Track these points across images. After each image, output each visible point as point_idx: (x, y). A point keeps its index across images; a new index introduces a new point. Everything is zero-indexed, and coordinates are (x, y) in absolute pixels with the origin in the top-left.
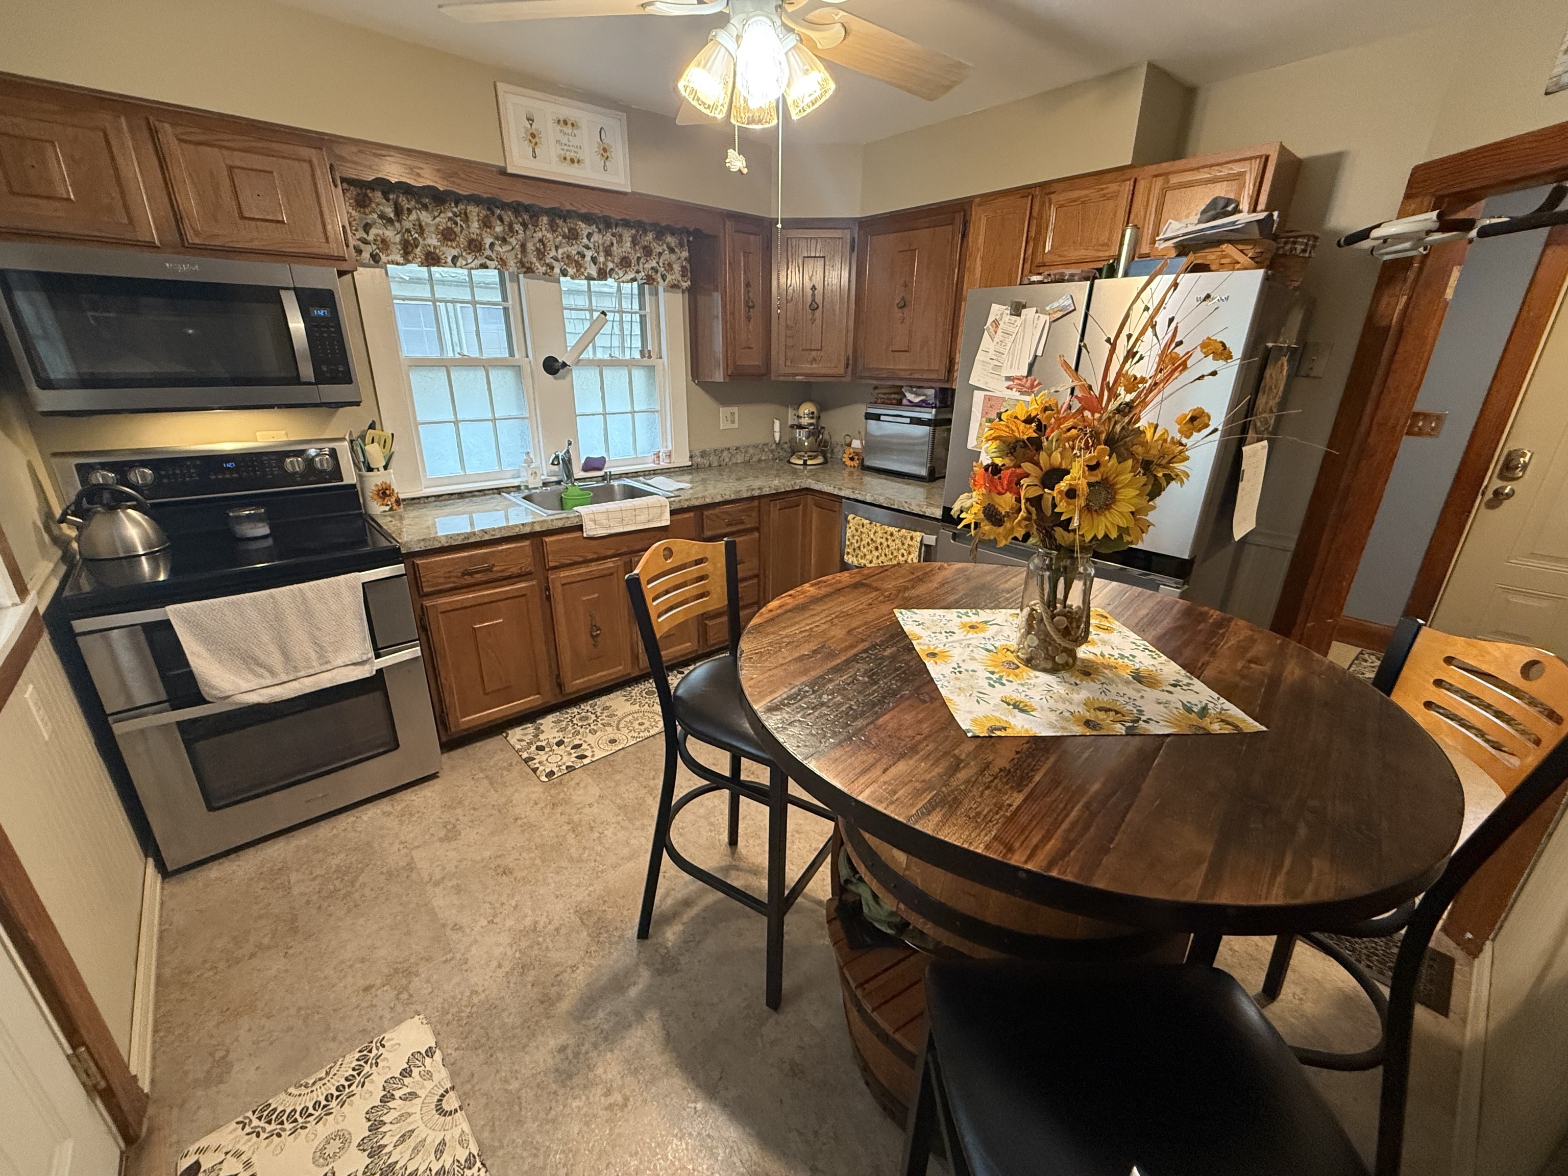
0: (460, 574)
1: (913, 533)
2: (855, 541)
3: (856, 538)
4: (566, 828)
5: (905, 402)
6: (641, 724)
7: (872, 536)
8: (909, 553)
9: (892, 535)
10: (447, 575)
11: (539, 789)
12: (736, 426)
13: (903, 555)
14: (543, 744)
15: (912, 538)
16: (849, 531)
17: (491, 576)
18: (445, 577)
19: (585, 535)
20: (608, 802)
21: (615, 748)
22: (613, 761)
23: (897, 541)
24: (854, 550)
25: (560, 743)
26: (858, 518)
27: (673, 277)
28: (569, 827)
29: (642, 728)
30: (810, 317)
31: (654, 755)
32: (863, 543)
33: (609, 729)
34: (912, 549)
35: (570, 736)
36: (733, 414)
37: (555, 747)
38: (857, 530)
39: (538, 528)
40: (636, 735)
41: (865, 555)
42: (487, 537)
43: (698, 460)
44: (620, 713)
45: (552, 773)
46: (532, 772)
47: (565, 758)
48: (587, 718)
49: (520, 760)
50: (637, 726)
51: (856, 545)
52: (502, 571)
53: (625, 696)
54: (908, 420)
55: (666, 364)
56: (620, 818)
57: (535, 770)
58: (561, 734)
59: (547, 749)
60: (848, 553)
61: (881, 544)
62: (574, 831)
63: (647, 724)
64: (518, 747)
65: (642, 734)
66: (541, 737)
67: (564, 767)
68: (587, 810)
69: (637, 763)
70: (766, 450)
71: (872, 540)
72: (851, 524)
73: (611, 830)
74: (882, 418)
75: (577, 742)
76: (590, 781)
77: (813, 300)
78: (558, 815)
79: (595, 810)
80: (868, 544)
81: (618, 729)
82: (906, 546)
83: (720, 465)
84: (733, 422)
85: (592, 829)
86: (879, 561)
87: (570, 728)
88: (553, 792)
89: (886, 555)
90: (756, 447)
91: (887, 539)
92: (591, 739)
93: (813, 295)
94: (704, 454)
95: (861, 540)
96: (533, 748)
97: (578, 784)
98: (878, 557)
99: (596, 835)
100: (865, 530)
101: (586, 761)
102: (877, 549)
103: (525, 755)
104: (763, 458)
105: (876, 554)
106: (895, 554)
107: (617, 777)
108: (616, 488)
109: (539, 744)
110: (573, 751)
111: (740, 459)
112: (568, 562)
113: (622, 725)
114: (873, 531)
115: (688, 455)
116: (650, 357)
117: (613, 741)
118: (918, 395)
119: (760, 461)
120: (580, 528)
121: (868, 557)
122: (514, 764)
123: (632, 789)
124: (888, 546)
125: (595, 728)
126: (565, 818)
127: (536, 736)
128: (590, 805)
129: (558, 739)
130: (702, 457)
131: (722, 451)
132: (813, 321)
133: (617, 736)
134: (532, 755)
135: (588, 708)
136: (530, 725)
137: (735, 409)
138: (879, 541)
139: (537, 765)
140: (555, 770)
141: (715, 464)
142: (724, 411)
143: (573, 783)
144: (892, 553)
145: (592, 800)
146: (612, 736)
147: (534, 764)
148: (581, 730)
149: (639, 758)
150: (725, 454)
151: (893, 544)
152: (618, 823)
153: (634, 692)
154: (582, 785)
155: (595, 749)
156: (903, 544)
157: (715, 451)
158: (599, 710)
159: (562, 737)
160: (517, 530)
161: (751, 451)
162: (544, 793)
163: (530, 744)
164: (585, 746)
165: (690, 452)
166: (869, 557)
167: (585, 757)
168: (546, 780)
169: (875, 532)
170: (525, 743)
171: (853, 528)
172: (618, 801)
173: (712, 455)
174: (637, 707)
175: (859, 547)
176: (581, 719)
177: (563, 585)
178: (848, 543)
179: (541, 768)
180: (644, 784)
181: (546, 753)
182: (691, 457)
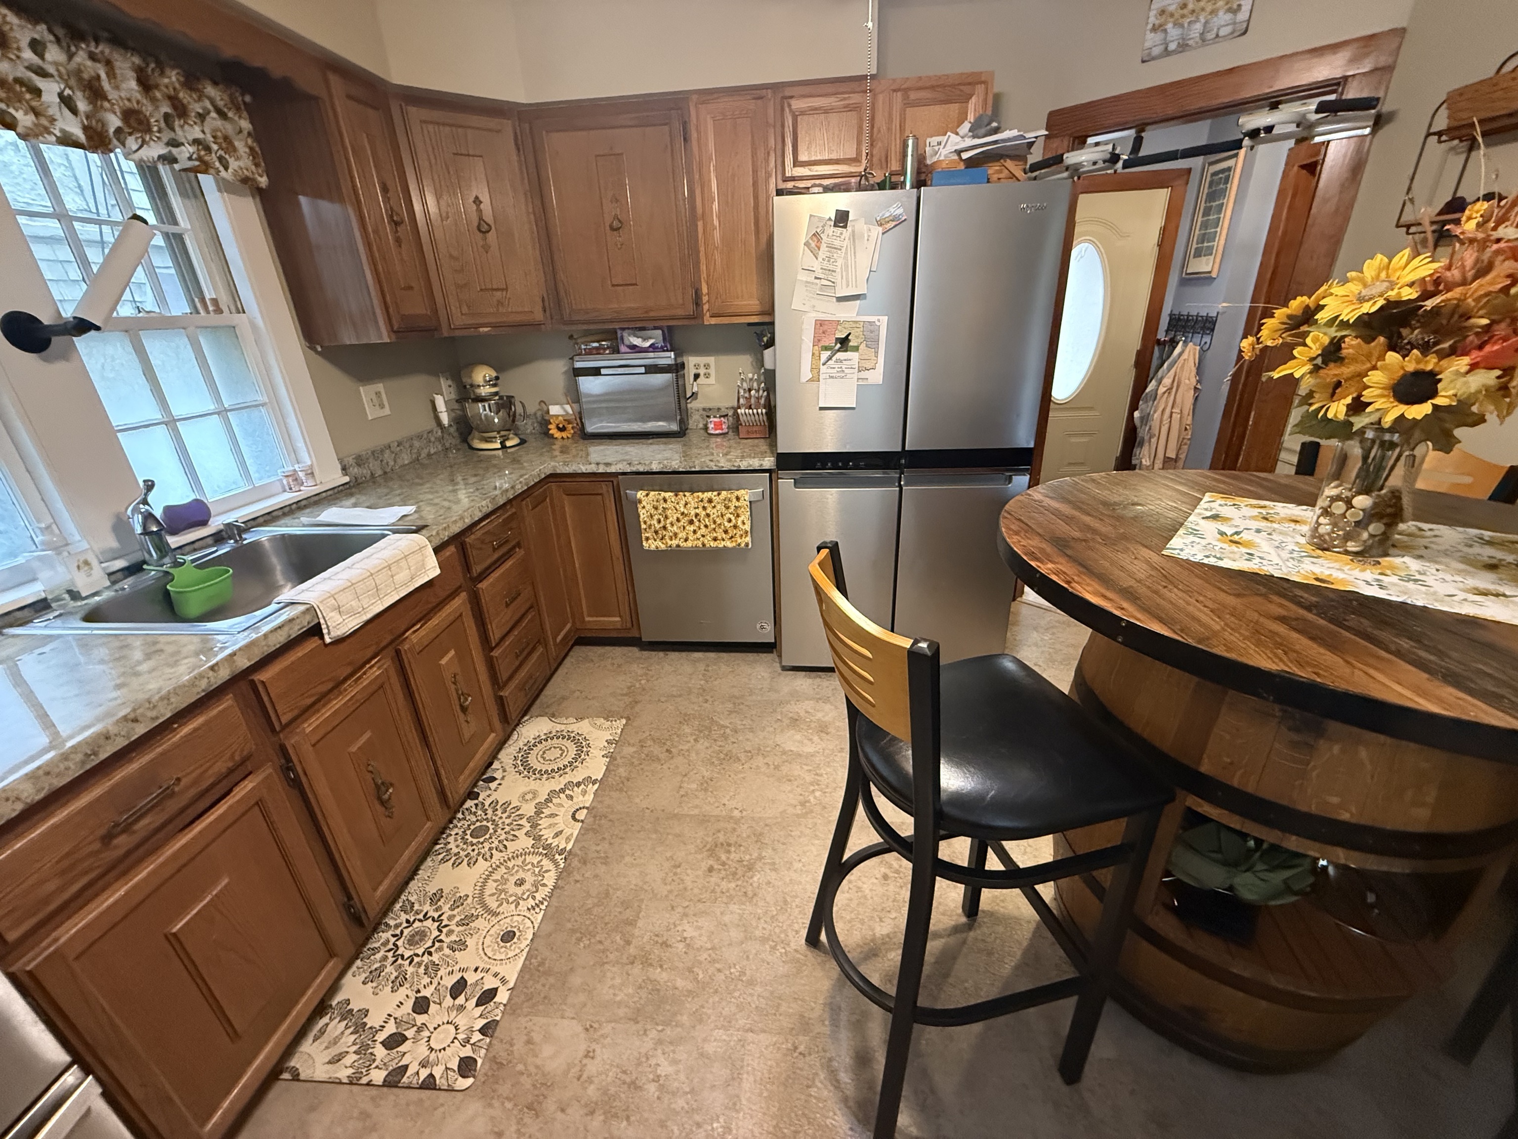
0: (97, 846)
1: (737, 493)
2: (655, 522)
3: (656, 517)
4: (597, 1122)
5: (623, 349)
6: (520, 883)
7: (682, 509)
8: (738, 516)
9: (710, 501)
10: (66, 863)
11: (474, 1107)
12: (387, 411)
13: (730, 521)
14: (391, 1028)
15: (738, 499)
16: (642, 512)
17: (172, 806)
18: (63, 872)
19: (328, 640)
20: (607, 1029)
21: (523, 943)
22: (541, 964)
23: (718, 507)
24: (656, 532)
25: (421, 1006)
26: (652, 493)
27: (241, 163)
28: (599, 1118)
29: (527, 886)
30: (481, 243)
31: (589, 911)
32: (668, 521)
33: (479, 923)
34: (740, 511)
35: (426, 980)
36: (378, 394)
37: (420, 1019)
38: (656, 508)
39: (244, 663)
40: (531, 902)
41: (676, 534)
42: (141, 730)
43: (355, 471)
44: (467, 889)
45: (466, 1066)
46: (428, 1093)
47: (462, 1021)
48: (422, 935)
49: (374, 1092)
50: (519, 891)
51: (658, 526)
52: (194, 783)
53: (444, 861)
54: (642, 370)
55: (260, 322)
56: (653, 1034)
57: (429, 1084)
58: (403, 992)
59: (410, 1034)
60: (647, 539)
61: (697, 515)
62: (616, 1116)
63: (530, 879)
64: (344, 1073)
65: (539, 896)
66: (373, 1021)
67: (477, 1036)
68: (592, 1067)
69: (579, 940)
70: (433, 439)
71: (683, 514)
72: (644, 503)
73: (661, 1060)
74: (603, 371)
75: (450, 981)
76: (541, 1020)
77: (481, 219)
78: (560, 1115)
79: (603, 1054)
80: (678, 520)
81: (496, 914)
82: (732, 510)
83: (385, 473)
84: (382, 406)
85: (634, 1086)
86: (698, 535)
87: (410, 970)
88: (504, 1089)
89: (706, 526)
90: (420, 437)
91: (704, 508)
92: (466, 959)
93: (479, 211)
94: (360, 461)
95: (666, 517)
96: (380, 1052)
97: (529, 1042)
98: (695, 532)
99: (652, 1088)
100: (669, 505)
101: (502, 997)
102: (691, 522)
103: (378, 1076)
104: (432, 451)
105: (692, 528)
106: (718, 521)
107: (576, 980)
108: (267, 545)
109: (381, 1036)
110: (461, 1000)
111: (406, 459)
112: (313, 699)
113: (493, 904)
114: (683, 502)
115: (339, 467)
116: (219, 311)
117: (508, 937)
118: (645, 339)
119: (429, 455)
120: (316, 630)
121: (680, 536)
122: (369, 1107)
123: (618, 981)
124: (708, 515)
125: (453, 938)
126: (576, 1113)
127: (360, 1027)
128: (589, 1055)
129: (409, 1005)
130: (359, 465)
131: (382, 451)
132: (486, 248)
133: (506, 925)
134: (393, 1065)
135: (404, 917)
136: (325, 1020)
137: (380, 387)
138: (693, 513)
139: (424, 1073)
140: (467, 1052)
141: (379, 472)
142: (367, 392)
143: (519, 1047)
144: (715, 522)
145: (583, 1048)
146: (498, 930)
147: (416, 1073)
148: (435, 958)
149: (573, 931)
150: (387, 454)
151: (715, 511)
152: (660, 1042)
153: (452, 846)
154: (537, 1037)
155: (494, 969)
156: (728, 508)
157: (373, 453)
158: (427, 908)
159: (413, 995)
160: (203, 684)
161: (417, 444)
162: (490, 1105)
163: (363, 1050)
164: (471, 978)
165: (341, 460)
166: (682, 535)
167: (493, 992)
168: (470, 1081)
169: (686, 504)
170: (351, 1058)
171: (648, 507)
172: (621, 1012)
173: (371, 460)
174: (482, 866)
175: (665, 528)
176: (412, 942)
177: (314, 746)
178: (643, 526)
179: (438, 1072)
180: (625, 960)
181: (416, 1040)
182: (344, 469)
